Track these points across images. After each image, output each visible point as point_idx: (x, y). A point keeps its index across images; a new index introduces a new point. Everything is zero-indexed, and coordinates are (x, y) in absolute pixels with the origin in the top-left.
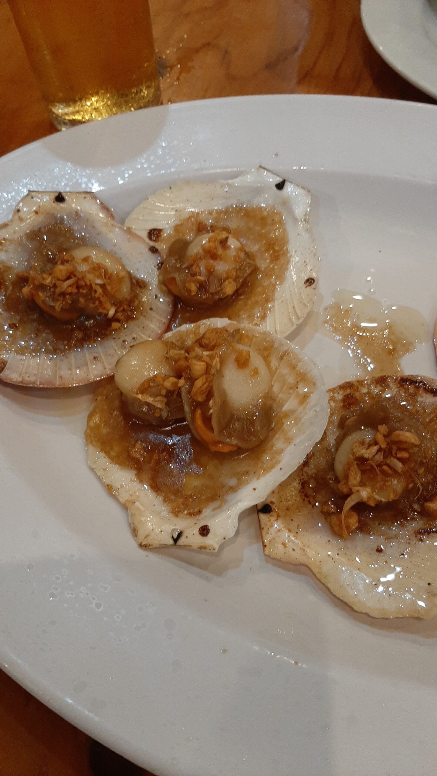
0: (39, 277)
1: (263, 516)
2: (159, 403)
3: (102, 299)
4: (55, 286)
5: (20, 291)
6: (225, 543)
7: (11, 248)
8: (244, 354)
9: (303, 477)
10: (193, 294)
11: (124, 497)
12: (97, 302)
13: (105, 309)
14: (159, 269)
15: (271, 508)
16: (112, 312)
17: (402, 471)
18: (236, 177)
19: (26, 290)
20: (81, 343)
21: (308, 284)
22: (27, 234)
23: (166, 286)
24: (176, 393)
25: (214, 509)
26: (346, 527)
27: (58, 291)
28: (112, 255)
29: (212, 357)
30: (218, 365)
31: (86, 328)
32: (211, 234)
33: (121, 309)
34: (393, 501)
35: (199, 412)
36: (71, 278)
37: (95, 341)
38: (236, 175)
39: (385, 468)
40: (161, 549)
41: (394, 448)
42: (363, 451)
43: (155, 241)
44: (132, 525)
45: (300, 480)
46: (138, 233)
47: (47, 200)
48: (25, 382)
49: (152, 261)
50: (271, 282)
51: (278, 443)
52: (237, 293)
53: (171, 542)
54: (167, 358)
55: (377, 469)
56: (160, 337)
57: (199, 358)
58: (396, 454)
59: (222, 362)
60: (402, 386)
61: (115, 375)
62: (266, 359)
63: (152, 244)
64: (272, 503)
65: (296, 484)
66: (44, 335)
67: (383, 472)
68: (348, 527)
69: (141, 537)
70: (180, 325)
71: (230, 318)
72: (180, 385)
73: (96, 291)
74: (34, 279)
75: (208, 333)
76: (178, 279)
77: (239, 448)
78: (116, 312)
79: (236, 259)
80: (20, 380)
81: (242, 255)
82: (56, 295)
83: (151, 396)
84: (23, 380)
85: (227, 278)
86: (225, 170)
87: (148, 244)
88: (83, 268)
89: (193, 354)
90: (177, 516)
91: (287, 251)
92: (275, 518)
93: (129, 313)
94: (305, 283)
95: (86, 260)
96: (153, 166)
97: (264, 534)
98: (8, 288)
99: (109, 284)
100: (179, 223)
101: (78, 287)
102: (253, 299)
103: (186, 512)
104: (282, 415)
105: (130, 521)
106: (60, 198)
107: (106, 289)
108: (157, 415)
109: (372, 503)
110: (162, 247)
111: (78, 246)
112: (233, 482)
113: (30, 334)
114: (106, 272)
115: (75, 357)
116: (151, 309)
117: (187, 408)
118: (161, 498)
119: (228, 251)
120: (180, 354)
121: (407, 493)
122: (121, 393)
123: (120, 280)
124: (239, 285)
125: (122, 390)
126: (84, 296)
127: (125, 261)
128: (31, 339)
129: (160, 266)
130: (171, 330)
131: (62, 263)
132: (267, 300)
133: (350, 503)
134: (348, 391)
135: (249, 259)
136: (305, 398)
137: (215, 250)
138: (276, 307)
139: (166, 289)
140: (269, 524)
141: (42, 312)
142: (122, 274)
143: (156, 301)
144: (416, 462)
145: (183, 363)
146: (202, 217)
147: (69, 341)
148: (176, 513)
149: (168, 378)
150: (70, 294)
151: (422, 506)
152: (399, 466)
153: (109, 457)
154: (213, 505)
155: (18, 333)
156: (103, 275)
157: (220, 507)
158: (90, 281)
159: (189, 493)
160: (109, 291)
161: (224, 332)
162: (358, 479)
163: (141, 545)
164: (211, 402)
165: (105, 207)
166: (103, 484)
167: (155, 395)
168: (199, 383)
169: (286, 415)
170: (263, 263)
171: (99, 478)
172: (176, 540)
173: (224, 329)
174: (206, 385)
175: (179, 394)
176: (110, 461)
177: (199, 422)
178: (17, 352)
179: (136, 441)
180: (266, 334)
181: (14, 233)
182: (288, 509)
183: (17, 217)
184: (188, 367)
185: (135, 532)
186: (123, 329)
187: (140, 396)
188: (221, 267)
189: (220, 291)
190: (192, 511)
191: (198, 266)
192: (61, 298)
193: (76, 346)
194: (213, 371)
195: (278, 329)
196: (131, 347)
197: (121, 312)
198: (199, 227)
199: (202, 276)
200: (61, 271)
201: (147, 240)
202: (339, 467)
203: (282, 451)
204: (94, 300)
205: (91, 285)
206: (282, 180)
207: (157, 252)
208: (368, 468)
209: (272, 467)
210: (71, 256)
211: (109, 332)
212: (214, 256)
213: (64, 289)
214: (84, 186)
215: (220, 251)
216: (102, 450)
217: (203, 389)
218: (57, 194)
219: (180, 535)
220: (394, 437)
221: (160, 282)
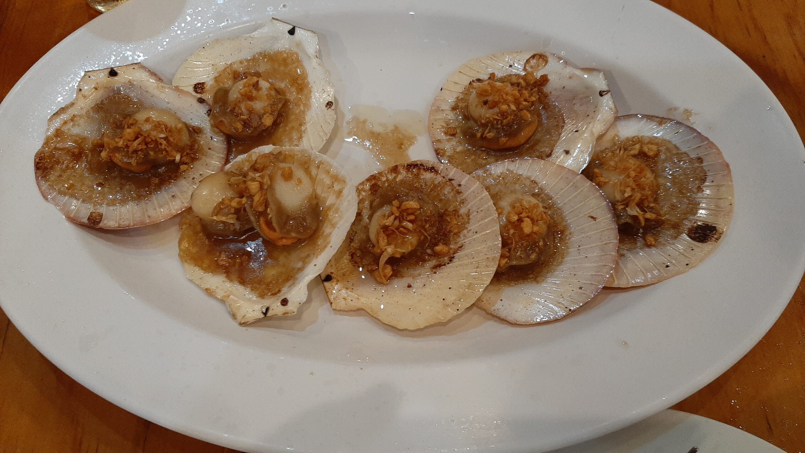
0: (113, 142)
1: (327, 284)
2: (231, 220)
3: (167, 149)
4: (127, 146)
5: (99, 156)
6: (302, 307)
7: (82, 122)
8: (287, 169)
9: (351, 250)
10: (240, 131)
11: (220, 294)
12: (164, 152)
13: (172, 156)
14: (208, 115)
15: (331, 277)
16: (178, 158)
17: (413, 229)
18: (255, 30)
19: (104, 154)
20: (159, 186)
21: (328, 107)
22: (92, 108)
23: (218, 128)
24: (242, 209)
25: (290, 286)
26: (383, 276)
27: (131, 150)
28: (167, 112)
29: (262, 177)
30: (269, 182)
31: (160, 175)
32: (245, 80)
33: (185, 153)
34: (412, 251)
35: (262, 220)
36: (139, 137)
37: (170, 183)
38: (256, 28)
39: (401, 229)
40: (256, 323)
41: (405, 214)
42: (385, 221)
43: (200, 93)
44: (231, 312)
45: (350, 253)
46: (185, 89)
47: (103, 77)
48: (121, 226)
49: (202, 110)
50: (301, 110)
51: (327, 229)
52: (276, 124)
53: (262, 316)
54: (230, 185)
55: (396, 231)
56: (222, 169)
57: (253, 180)
58: (406, 218)
59: (271, 178)
60: (409, 170)
61: (192, 206)
62: (307, 171)
63: (199, 96)
64: (332, 273)
65: (347, 257)
66: (127, 187)
67: (401, 232)
68: (385, 276)
69: (239, 317)
70: (236, 157)
71: (274, 145)
72: (243, 202)
73: (161, 144)
74: (108, 144)
75: (259, 158)
76: (225, 121)
77: (299, 239)
78: (181, 157)
79: (269, 96)
80: (117, 225)
81: (273, 93)
82: (130, 153)
83: (223, 216)
84: (119, 225)
85: (264, 114)
86: (245, 25)
87: (195, 96)
88: (147, 127)
89: (249, 178)
90: (263, 298)
91: (308, 83)
92: (335, 283)
93: (192, 155)
94: (326, 106)
95: (147, 120)
96: (185, 32)
97: (329, 296)
98: (88, 156)
99: (171, 136)
100: (217, 75)
101: (146, 144)
102: (290, 125)
103: (269, 294)
104: (326, 209)
105: (229, 310)
106: (113, 73)
107: (169, 140)
108: (232, 229)
109: (398, 256)
110: (208, 96)
111: (138, 110)
112: (300, 265)
113: (116, 188)
114: (166, 127)
115: (156, 199)
116: (210, 149)
117: (252, 218)
118: (248, 290)
119: (260, 93)
120: (240, 180)
121: (421, 244)
122: (201, 219)
123: (179, 131)
124: (275, 117)
125: (201, 217)
126: (152, 149)
127: (179, 114)
128: (117, 192)
129: (209, 112)
130: (230, 162)
131: (129, 127)
132: (301, 125)
133: (383, 259)
134: (373, 182)
135: (280, 94)
136: (340, 192)
137: (250, 94)
138: (309, 129)
139: (218, 130)
140: (332, 288)
141: (121, 170)
142: (180, 126)
143: (211, 141)
144: (421, 220)
145: (242, 186)
146: (235, 67)
147: (148, 187)
148: (262, 296)
149: (233, 199)
150: (141, 150)
151: (433, 250)
152: (410, 225)
153: (202, 269)
154: (288, 284)
155: (106, 190)
156: (164, 129)
157: (293, 284)
158: (154, 137)
159: (269, 280)
160: (172, 142)
161: (272, 156)
162: (386, 241)
163: (241, 324)
164: (269, 209)
165: (153, 74)
166: (202, 289)
167: (227, 215)
168: (256, 198)
169: (329, 208)
170: (292, 95)
171: (198, 286)
172: (265, 314)
173: (271, 153)
174: (262, 198)
175: (245, 210)
176: (203, 271)
177: (264, 226)
178: (108, 205)
179: (220, 253)
180: (303, 151)
181: (82, 109)
182: (344, 275)
183: (80, 95)
184: (246, 188)
185: (234, 316)
186: (190, 169)
187: (215, 218)
188: (258, 106)
189: (261, 124)
190: (273, 292)
191: (240, 108)
192: (135, 155)
193: (155, 190)
194: (266, 187)
195: (313, 145)
196: (200, 182)
197: (185, 156)
198: (234, 75)
199: (244, 115)
200: (129, 133)
201: (194, 93)
202: (373, 237)
203: (330, 234)
204: (161, 151)
205: (156, 140)
206: (292, 27)
207: (204, 102)
208: (391, 232)
209: (325, 247)
210: (134, 119)
211: (179, 173)
212: (250, 98)
213: (135, 147)
214: (130, 58)
215: (254, 93)
216: (196, 265)
217: (260, 201)
218: (109, 70)
219: (267, 309)
220: (403, 207)
221: (212, 126)
